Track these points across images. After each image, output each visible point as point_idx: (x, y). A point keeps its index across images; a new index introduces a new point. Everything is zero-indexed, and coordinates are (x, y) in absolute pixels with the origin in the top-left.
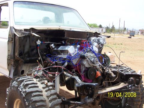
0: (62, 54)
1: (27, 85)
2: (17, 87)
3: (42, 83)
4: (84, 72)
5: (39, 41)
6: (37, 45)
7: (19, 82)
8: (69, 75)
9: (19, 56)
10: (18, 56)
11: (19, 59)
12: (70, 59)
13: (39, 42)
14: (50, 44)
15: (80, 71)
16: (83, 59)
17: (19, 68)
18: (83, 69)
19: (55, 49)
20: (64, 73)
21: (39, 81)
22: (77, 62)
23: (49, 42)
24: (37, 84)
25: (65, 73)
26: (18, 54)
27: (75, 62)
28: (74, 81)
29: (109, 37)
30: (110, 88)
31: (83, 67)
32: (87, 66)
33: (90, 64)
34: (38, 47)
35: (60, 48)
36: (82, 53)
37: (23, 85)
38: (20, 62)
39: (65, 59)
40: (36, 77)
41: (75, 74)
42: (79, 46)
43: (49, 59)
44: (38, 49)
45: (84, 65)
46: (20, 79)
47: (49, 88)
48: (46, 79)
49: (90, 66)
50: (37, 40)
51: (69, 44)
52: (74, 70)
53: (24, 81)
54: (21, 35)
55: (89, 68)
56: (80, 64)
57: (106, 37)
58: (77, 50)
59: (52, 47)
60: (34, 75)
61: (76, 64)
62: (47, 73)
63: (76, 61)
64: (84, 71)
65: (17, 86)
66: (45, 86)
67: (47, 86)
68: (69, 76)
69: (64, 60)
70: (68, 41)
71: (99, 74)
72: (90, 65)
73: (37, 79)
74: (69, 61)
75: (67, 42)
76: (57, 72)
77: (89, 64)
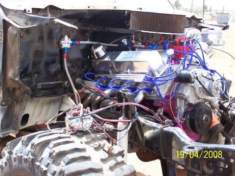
0: (127, 73)
1: (62, 154)
2: (33, 161)
3: (97, 149)
4: (184, 116)
5: (66, 38)
6: (62, 51)
7: (38, 148)
8: (154, 124)
9: (21, 78)
10: (17, 79)
13: (66, 43)
14: (91, 45)
16: (183, 84)
19: (106, 59)
20: (138, 122)
21: (87, 143)
22: (169, 90)
23: (88, 42)
24: (84, 150)
25: (142, 120)
26: (17, 73)
27: (163, 91)
28: (171, 141)
31: (181, 103)
32: (192, 100)
34: (65, 55)
36: (177, 68)
37: (51, 154)
39: (138, 84)
41: (168, 123)
42: (171, 52)
44: (65, 60)
45: (183, 98)
47: (116, 160)
48: (104, 138)
49: (198, 101)
50: (62, 37)
51: (140, 45)
52: (161, 111)
53: (51, 145)
54: (26, 24)
55: (198, 105)
59: (97, 53)
61: (167, 97)
62: (99, 121)
63: (166, 90)
64: (185, 113)
66: (107, 155)
67: (111, 154)
68: (154, 128)
69: (134, 87)
70: (137, 40)
71: (215, 119)
72: (199, 98)
73: (79, 137)
74: (149, 90)
75: (133, 41)
76: (121, 119)
77: (196, 95)
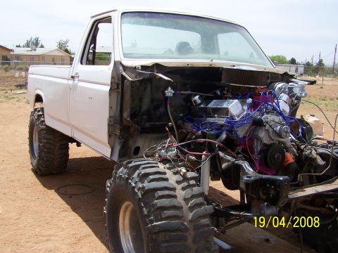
0: (215, 117)
1: (147, 175)
2: (127, 179)
3: (175, 173)
4: (259, 154)
5: (170, 89)
6: (167, 98)
7: (132, 170)
8: (229, 158)
9: (131, 119)
10: (128, 119)
11: (130, 125)
12: (233, 127)
13: (169, 92)
14: (190, 95)
15: (253, 152)
16: (258, 128)
17: (131, 143)
18: (258, 147)
19: (202, 106)
20: (218, 155)
21: (168, 168)
22: (246, 133)
23: (189, 92)
24: (165, 173)
25: (221, 154)
26: (129, 114)
27: (241, 132)
28: (240, 171)
29: (313, 83)
30: (314, 188)
31: (257, 143)
32: (266, 141)
33: (273, 138)
34: (168, 102)
35: (212, 104)
36: (256, 114)
37: (139, 174)
38: (132, 130)
39: (222, 126)
40: (164, 161)
41: (240, 157)
42: (250, 100)
43: (189, 126)
44: (168, 106)
45: (259, 139)
46: (133, 164)
47: (188, 182)
48: (184, 166)
49: (272, 142)
50: (166, 88)
51: (230, 95)
52: (239, 149)
53: (141, 168)
54: (136, 77)
55: (271, 145)
56: (252, 137)
57: (307, 83)
58: (246, 108)
59: (195, 101)
60: (160, 156)
61: (244, 137)
62: (184, 154)
63: (244, 131)
64: (261, 151)
65: (126, 176)
66: (181, 178)
67: (185, 178)
68: (228, 161)
69: (220, 128)
70: (228, 91)
71: (290, 158)
72: (272, 140)
73: (165, 164)
74: (230, 131)
75: (225, 92)
76: (204, 153)
77: (270, 137)
